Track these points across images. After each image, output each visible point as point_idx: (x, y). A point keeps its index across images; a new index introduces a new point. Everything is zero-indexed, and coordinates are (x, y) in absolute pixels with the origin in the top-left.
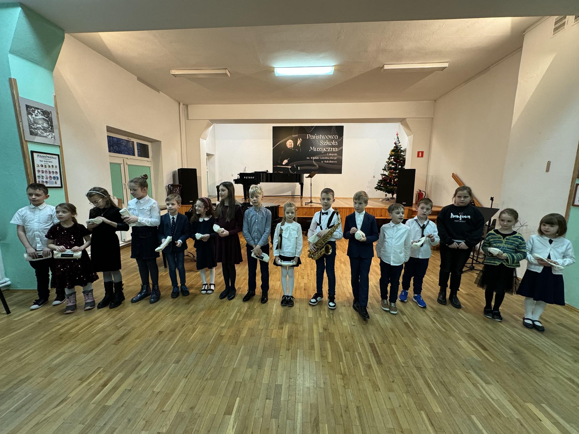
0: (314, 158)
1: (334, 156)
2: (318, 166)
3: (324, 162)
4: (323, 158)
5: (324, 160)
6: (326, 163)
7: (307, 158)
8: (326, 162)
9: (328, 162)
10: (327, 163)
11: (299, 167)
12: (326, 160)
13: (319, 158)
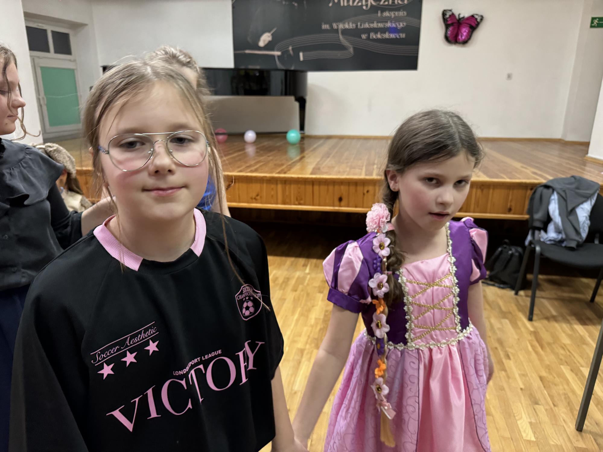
0: (341, 26)
1: (397, 19)
2: (351, 50)
3: (368, 38)
4: (367, 26)
5: (368, 31)
6: (374, 40)
7: (325, 27)
8: (373, 36)
9: (379, 36)
10: (377, 40)
11: (301, 54)
12: (376, 31)
13: (357, 26)
